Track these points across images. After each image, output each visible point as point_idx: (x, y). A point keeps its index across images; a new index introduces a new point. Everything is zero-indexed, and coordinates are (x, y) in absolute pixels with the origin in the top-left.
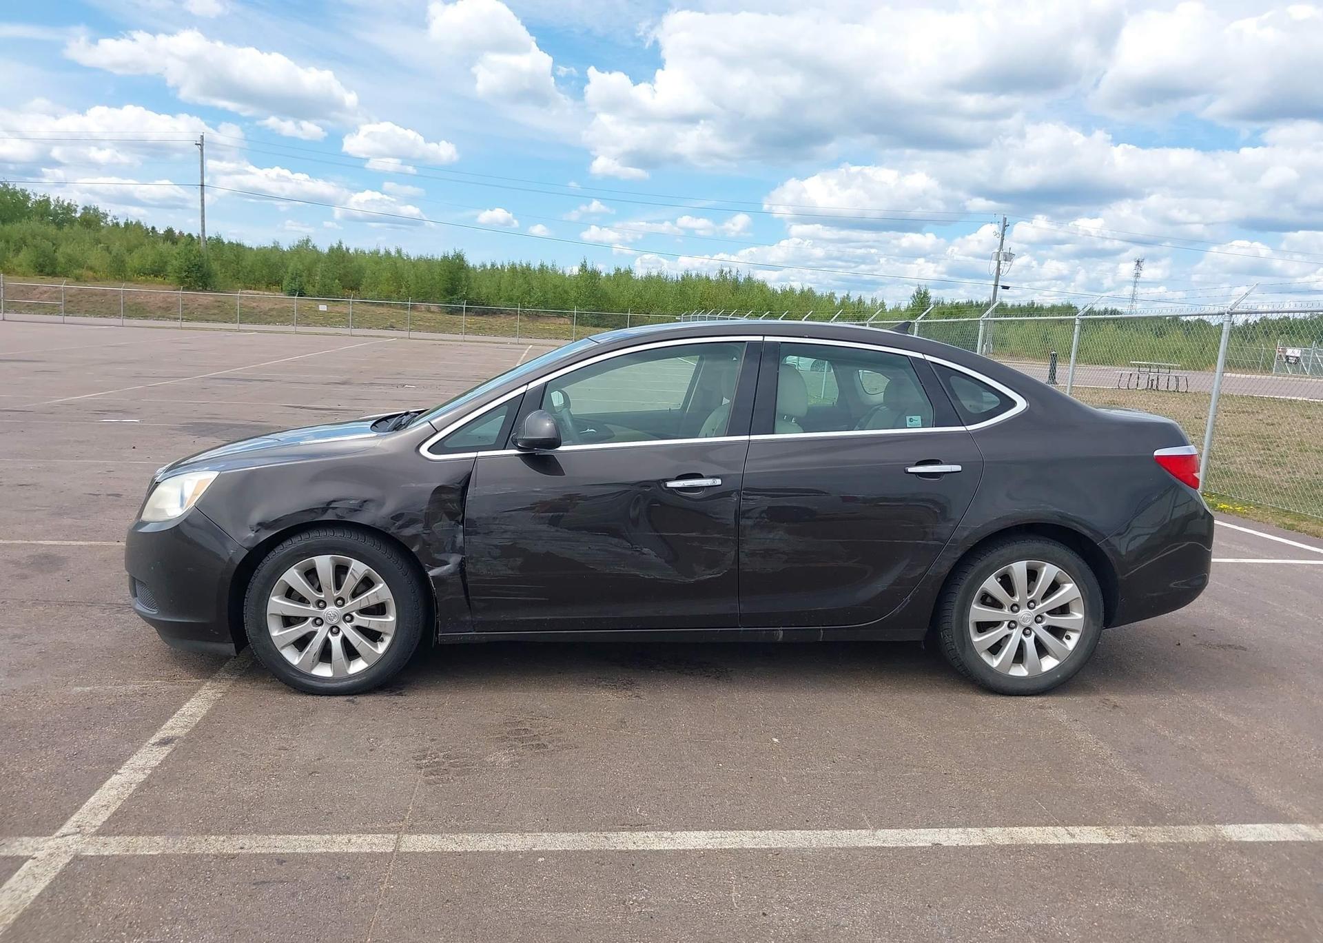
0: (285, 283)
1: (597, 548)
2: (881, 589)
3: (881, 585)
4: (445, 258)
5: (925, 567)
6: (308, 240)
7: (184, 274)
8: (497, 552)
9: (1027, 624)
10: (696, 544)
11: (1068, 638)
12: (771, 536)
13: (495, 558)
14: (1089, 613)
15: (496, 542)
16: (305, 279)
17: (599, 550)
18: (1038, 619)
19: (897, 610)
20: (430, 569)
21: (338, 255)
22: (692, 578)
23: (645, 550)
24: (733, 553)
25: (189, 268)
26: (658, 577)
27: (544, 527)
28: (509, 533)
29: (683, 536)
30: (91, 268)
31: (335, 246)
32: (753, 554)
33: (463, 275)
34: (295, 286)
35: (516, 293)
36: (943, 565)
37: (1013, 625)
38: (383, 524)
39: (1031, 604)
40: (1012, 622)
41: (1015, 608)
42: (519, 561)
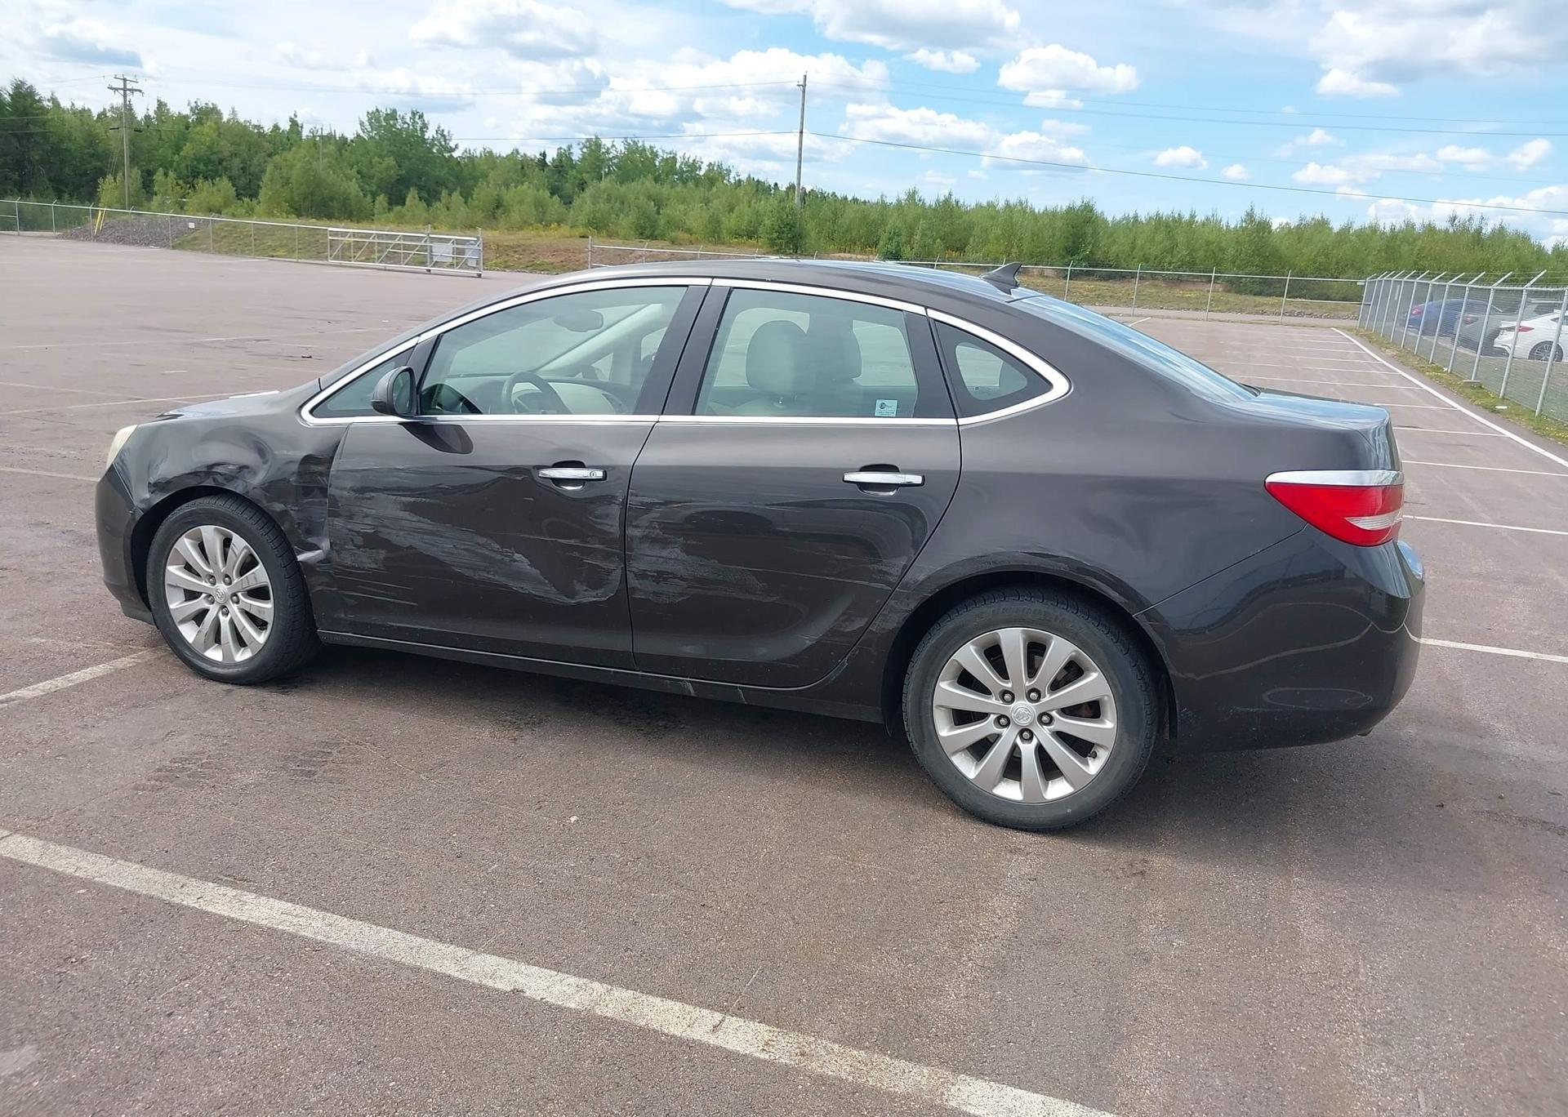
0: (881, 243)
1: (463, 547)
2: (808, 643)
3: (807, 638)
4: (1070, 209)
5: (866, 619)
6: (915, 192)
7: (775, 235)
8: (359, 540)
9: (1024, 723)
10: (576, 554)
11: (1095, 756)
12: (665, 553)
13: (359, 547)
14: (1123, 721)
15: (357, 528)
16: (903, 239)
17: (464, 549)
18: (1045, 718)
19: (833, 675)
20: (300, 553)
21: (948, 209)
22: (573, 598)
23: (517, 556)
24: (619, 572)
25: (781, 228)
26: (534, 592)
27: (406, 515)
28: (370, 518)
29: (560, 543)
30: (689, 231)
31: (942, 198)
32: (643, 575)
33: (1089, 230)
34: (891, 247)
35: (1155, 251)
36: (893, 618)
37: (1003, 720)
38: (256, 495)
39: (1032, 694)
40: (1002, 716)
41: (1007, 696)
42: (382, 554)
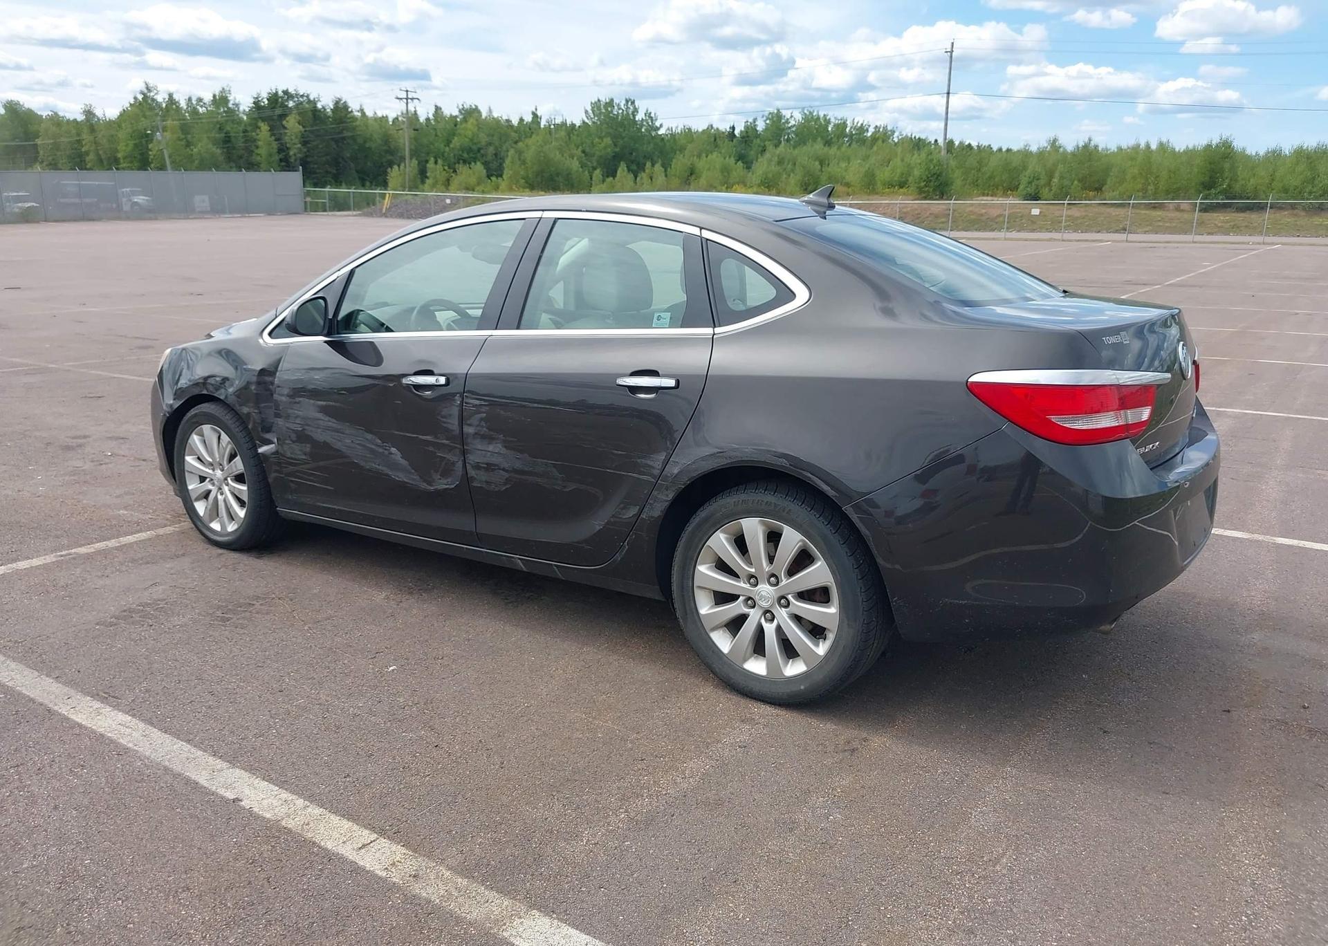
0: (1021, 187)
1: (358, 442)
2: (598, 528)
3: (597, 523)
4: (1209, 146)
5: (638, 507)
6: (1055, 140)
7: (923, 184)
8: (294, 436)
9: (765, 604)
10: (431, 449)
11: (824, 638)
12: (491, 448)
13: (294, 442)
14: (843, 608)
15: (292, 426)
16: (1042, 182)
17: (358, 444)
18: (783, 601)
19: (618, 557)
20: (260, 446)
21: (1087, 153)
22: (431, 485)
23: (393, 450)
24: (460, 464)
25: (928, 178)
26: (406, 480)
27: (320, 415)
28: (299, 419)
29: (421, 439)
30: (848, 185)
31: (1081, 144)
32: (477, 467)
33: (1227, 166)
34: (1031, 190)
36: (656, 509)
37: (751, 602)
38: (232, 400)
39: (772, 579)
40: (750, 598)
41: (753, 579)
42: (308, 448)
